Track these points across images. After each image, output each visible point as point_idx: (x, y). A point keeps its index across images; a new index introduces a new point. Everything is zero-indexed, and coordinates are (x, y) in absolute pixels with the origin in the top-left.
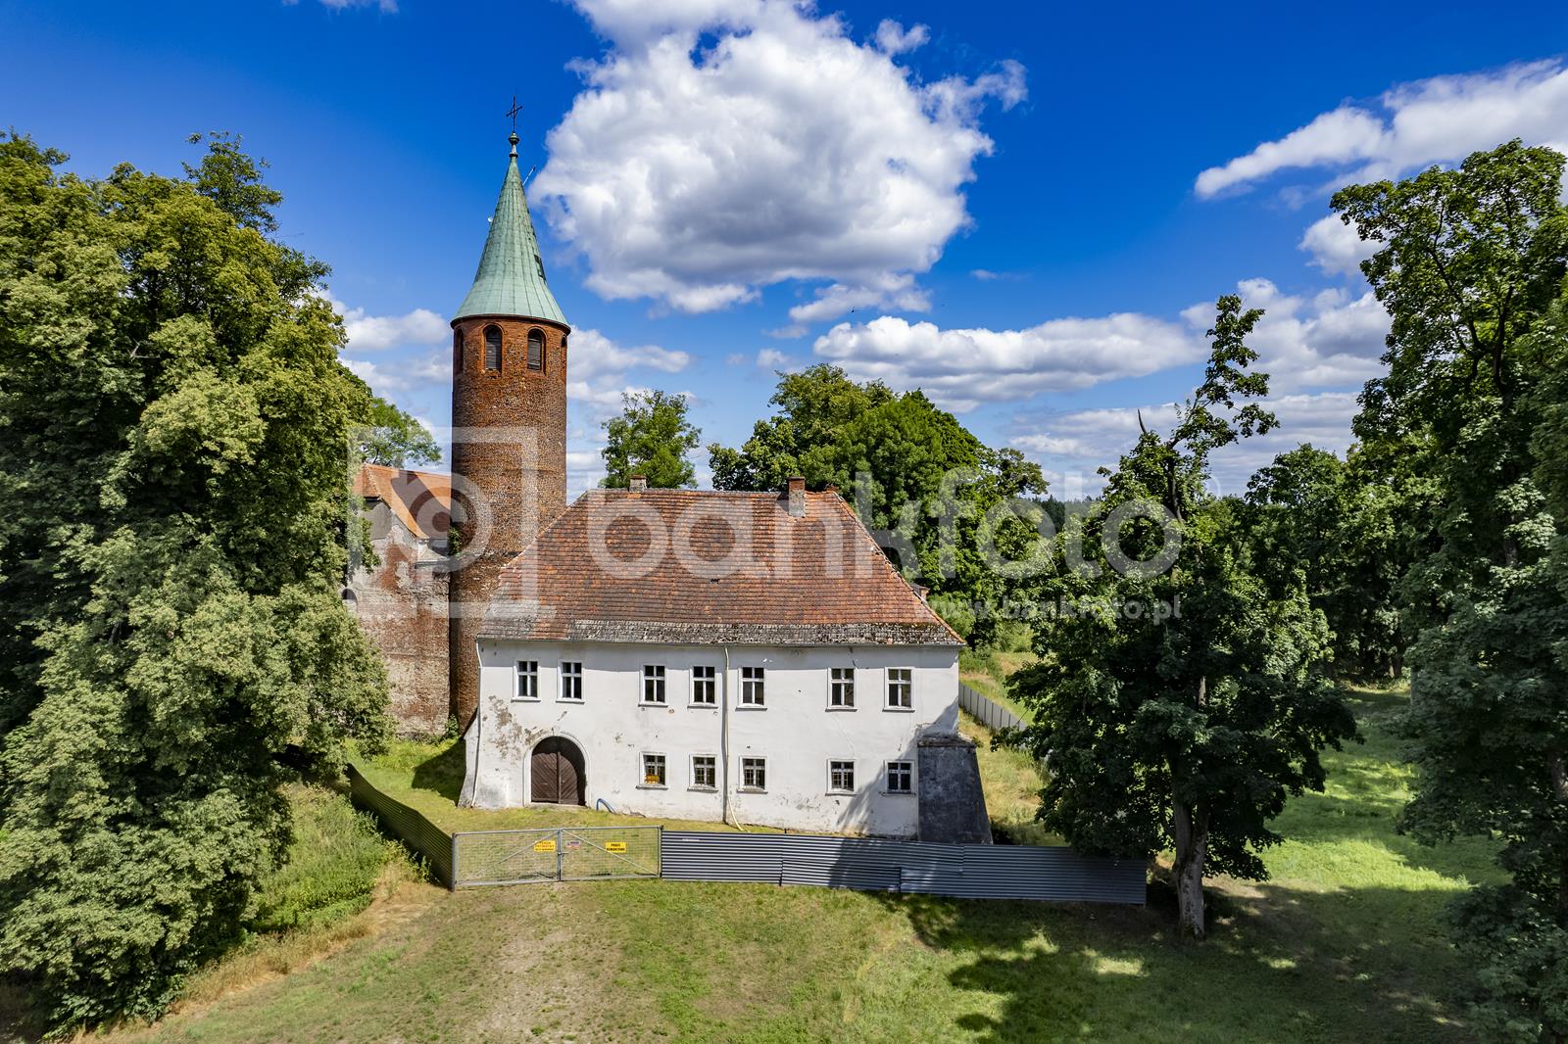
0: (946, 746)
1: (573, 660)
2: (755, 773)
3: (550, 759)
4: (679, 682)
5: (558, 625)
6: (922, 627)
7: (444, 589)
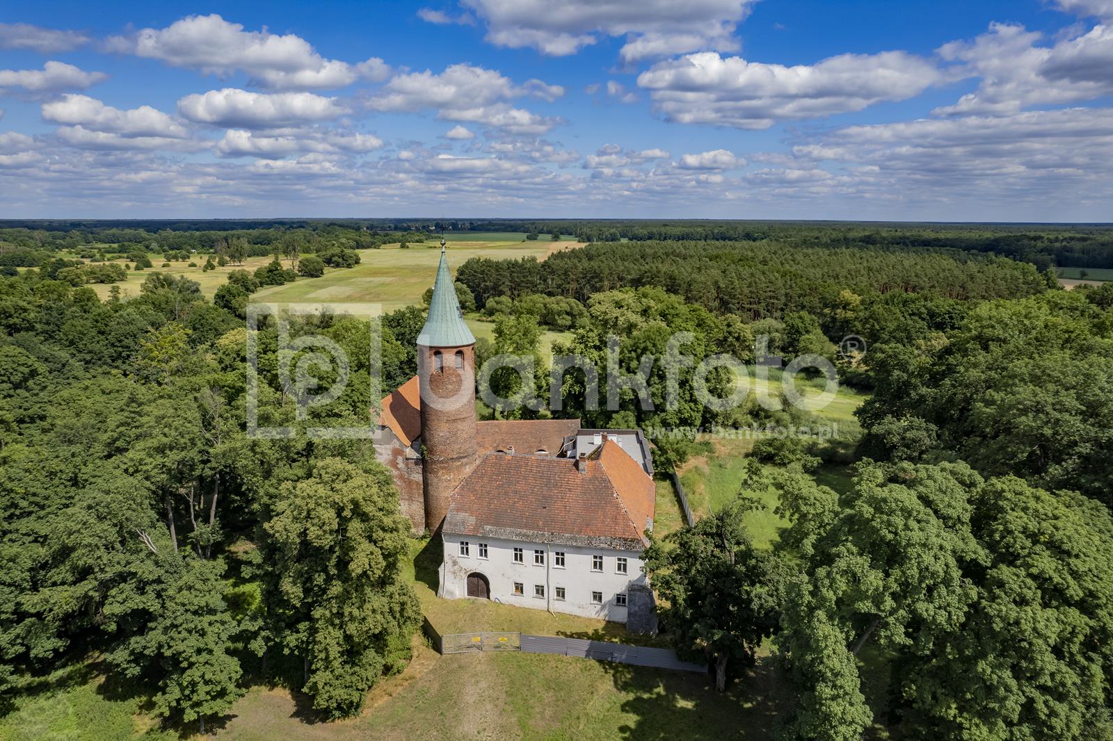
0: (640, 590)
1: (483, 543)
2: (561, 593)
3: (475, 580)
4: (529, 555)
5: (477, 528)
6: (632, 541)
7: (420, 471)
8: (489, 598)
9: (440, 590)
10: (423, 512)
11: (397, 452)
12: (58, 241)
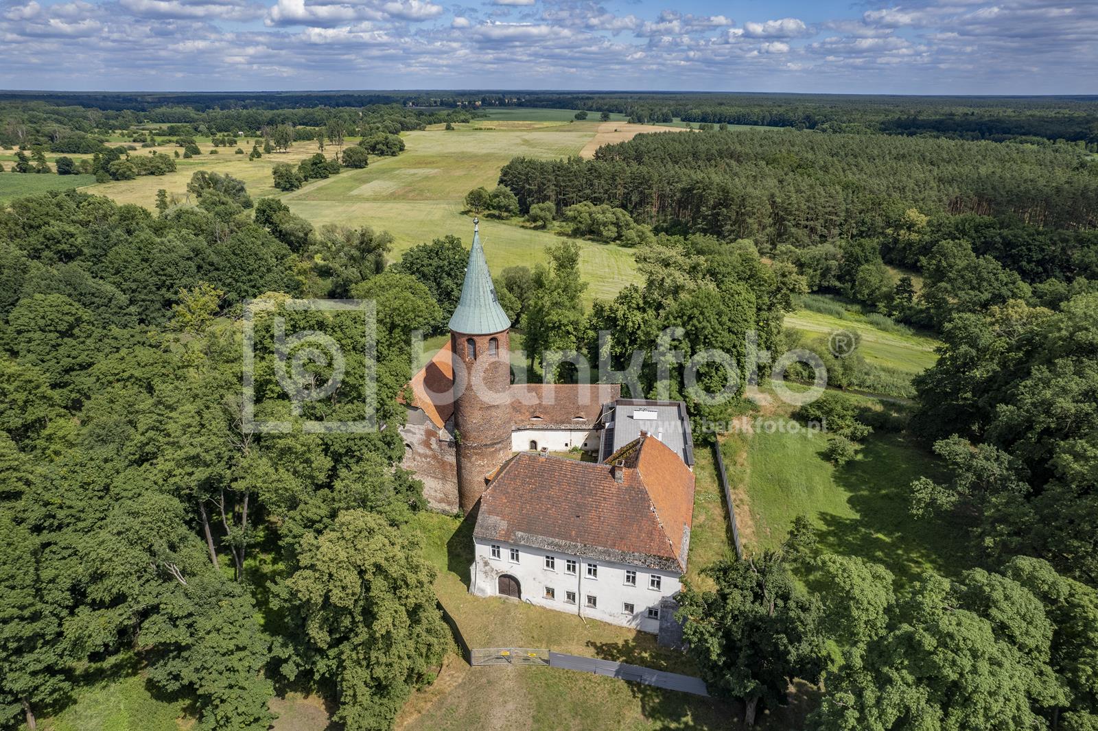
0: (673, 608)
1: (515, 548)
2: (592, 601)
3: (506, 580)
4: (561, 564)
5: (509, 533)
6: (667, 560)
7: (454, 453)
8: (520, 597)
9: (472, 587)
10: (457, 492)
11: (430, 434)
12: (112, 122)
